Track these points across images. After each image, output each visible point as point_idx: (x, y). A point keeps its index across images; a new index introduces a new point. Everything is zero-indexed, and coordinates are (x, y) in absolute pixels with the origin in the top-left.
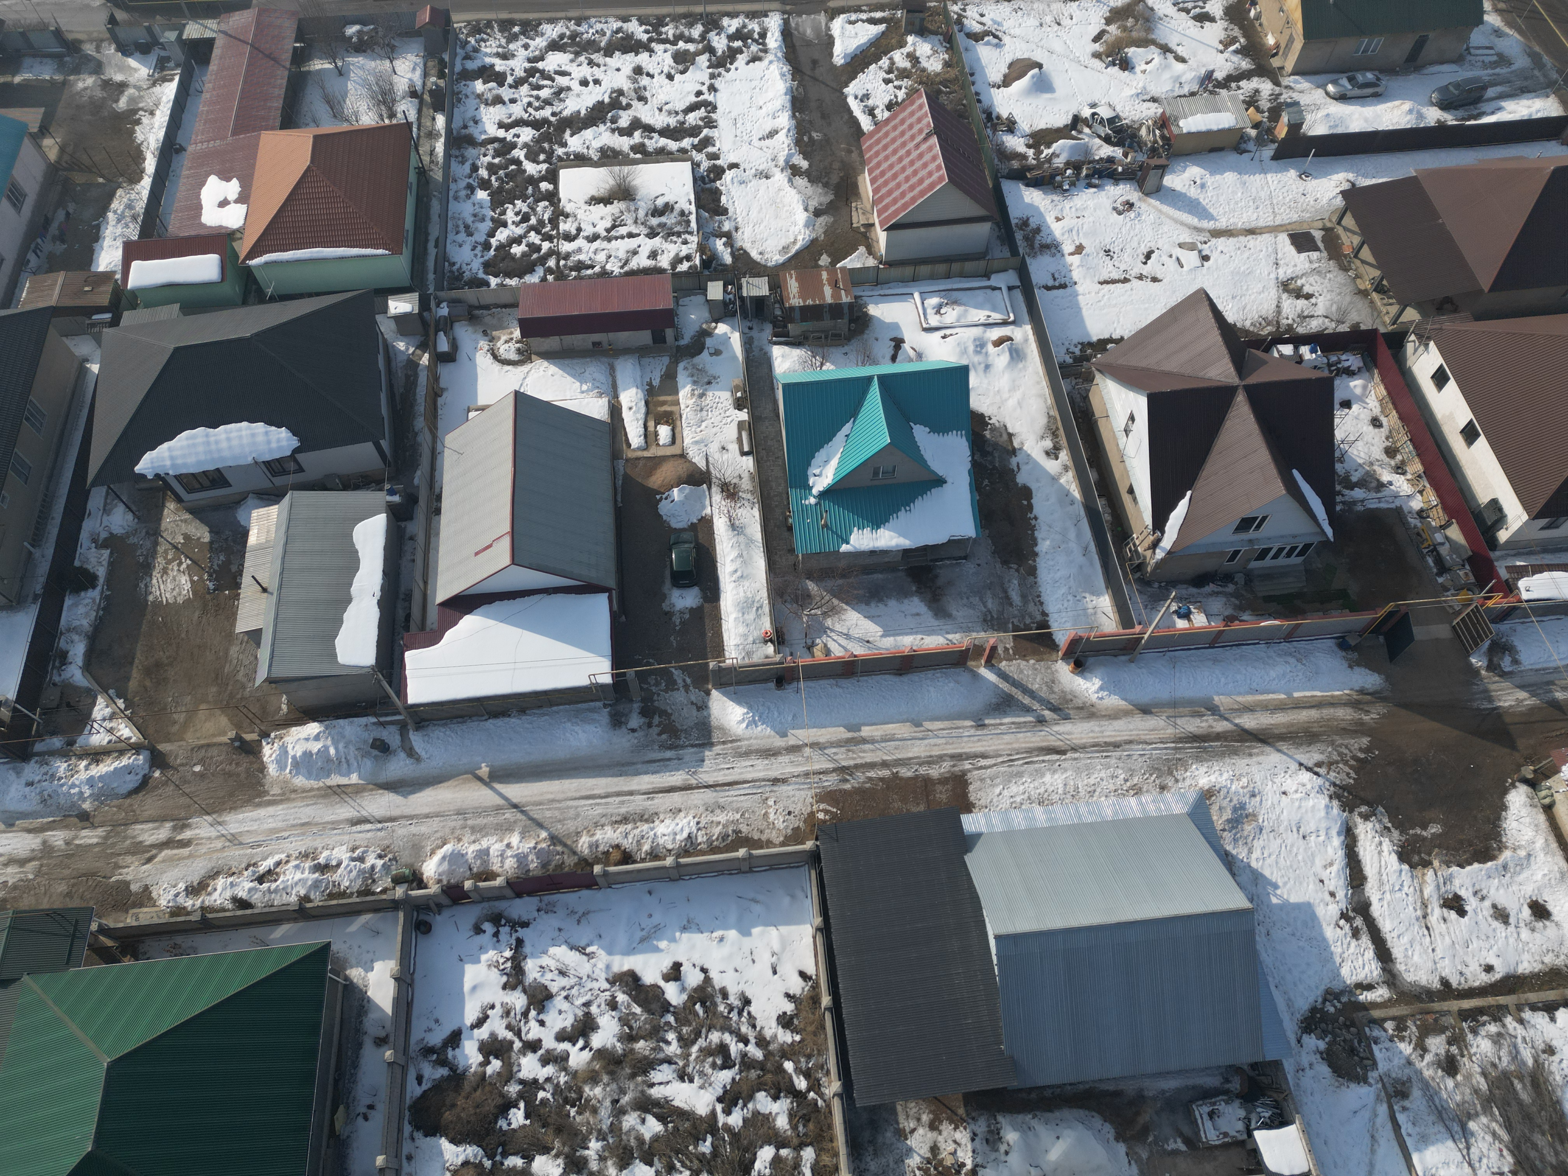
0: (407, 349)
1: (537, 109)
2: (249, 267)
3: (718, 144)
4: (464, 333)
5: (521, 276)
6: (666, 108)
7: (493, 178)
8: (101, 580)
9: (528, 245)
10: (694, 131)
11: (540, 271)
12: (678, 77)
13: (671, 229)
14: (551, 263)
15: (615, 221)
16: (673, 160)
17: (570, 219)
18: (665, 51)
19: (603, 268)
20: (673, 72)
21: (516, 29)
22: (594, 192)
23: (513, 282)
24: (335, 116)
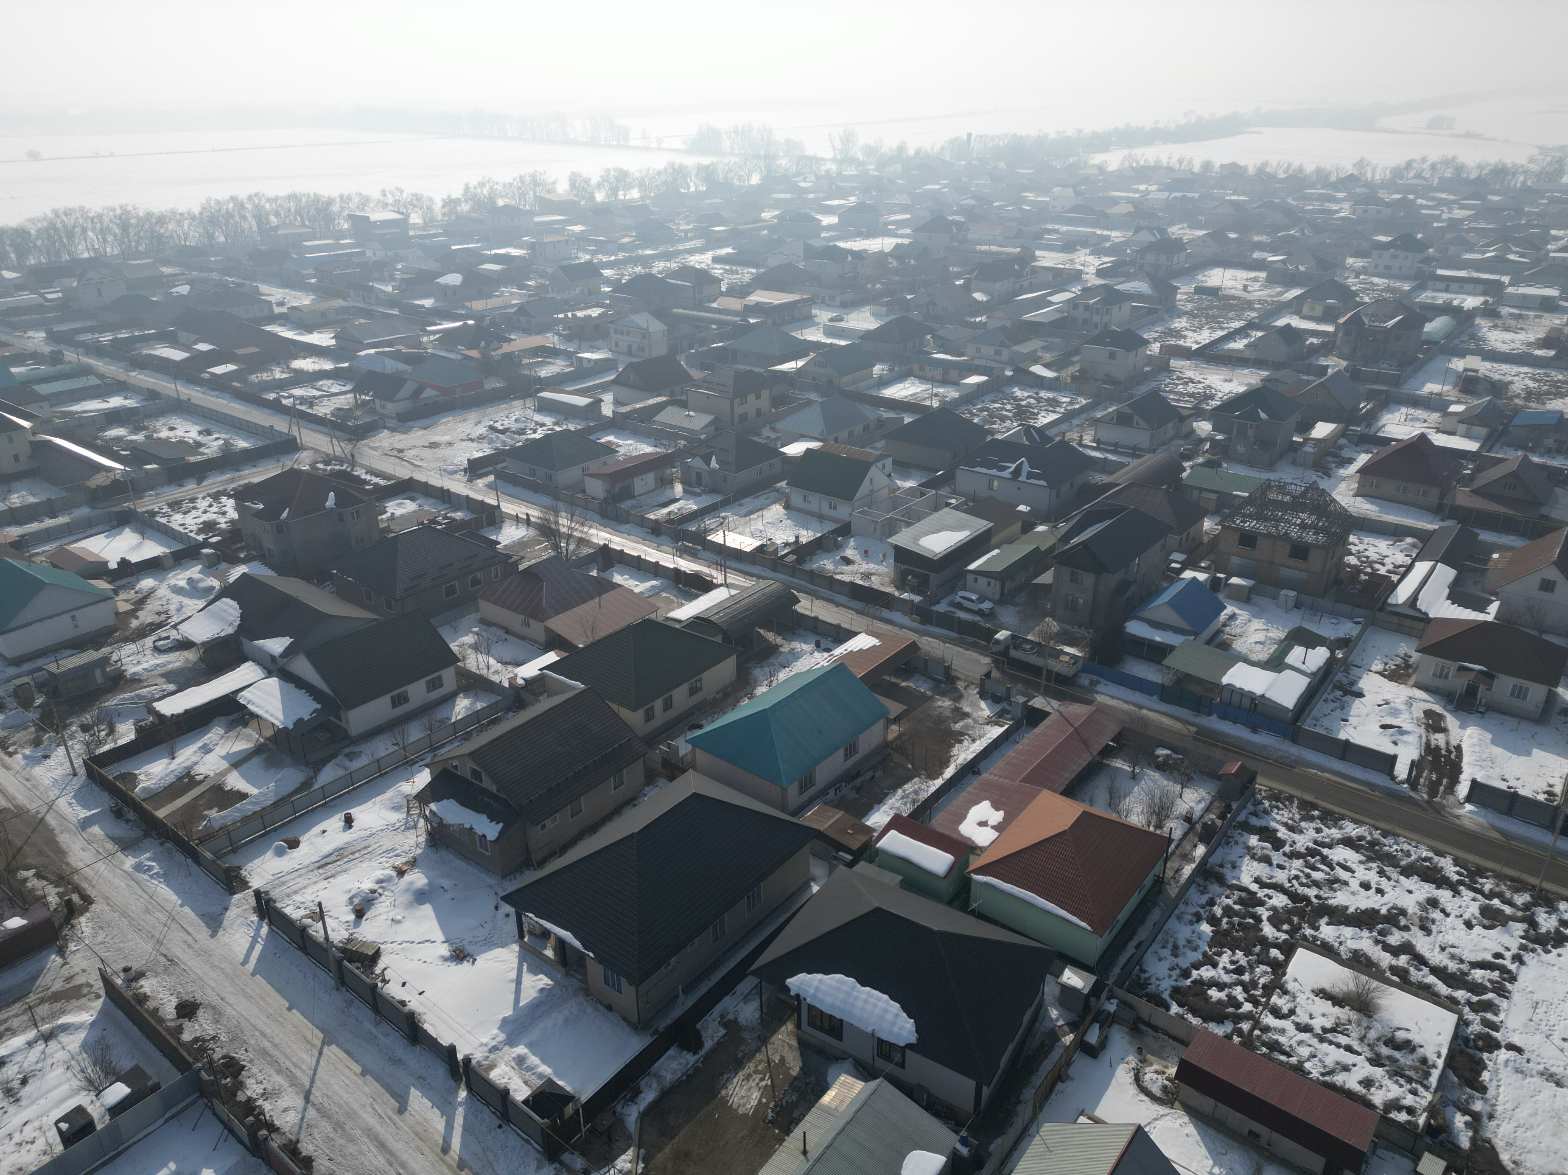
0: (1057, 1020)
1: (1302, 885)
2: (970, 879)
3: (1502, 1016)
4: (1119, 1038)
5: (1205, 1020)
6: (1452, 950)
7: (1225, 920)
8: (703, 1052)
9: (1229, 996)
10: (1476, 988)
11: (1228, 1027)
12: (1478, 929)
13: (1403, 1069)
14: (1245, 1026)
15: (1337, 1025)
16: (1435, 1003)
17: (1287, 997)
18: (1474, 900)
19: (1301, 1063)
20: (1474, 922)
21: (1316, 813)
22: (1327, 986)
23: (1195, 1021)
24: (1110, 805)
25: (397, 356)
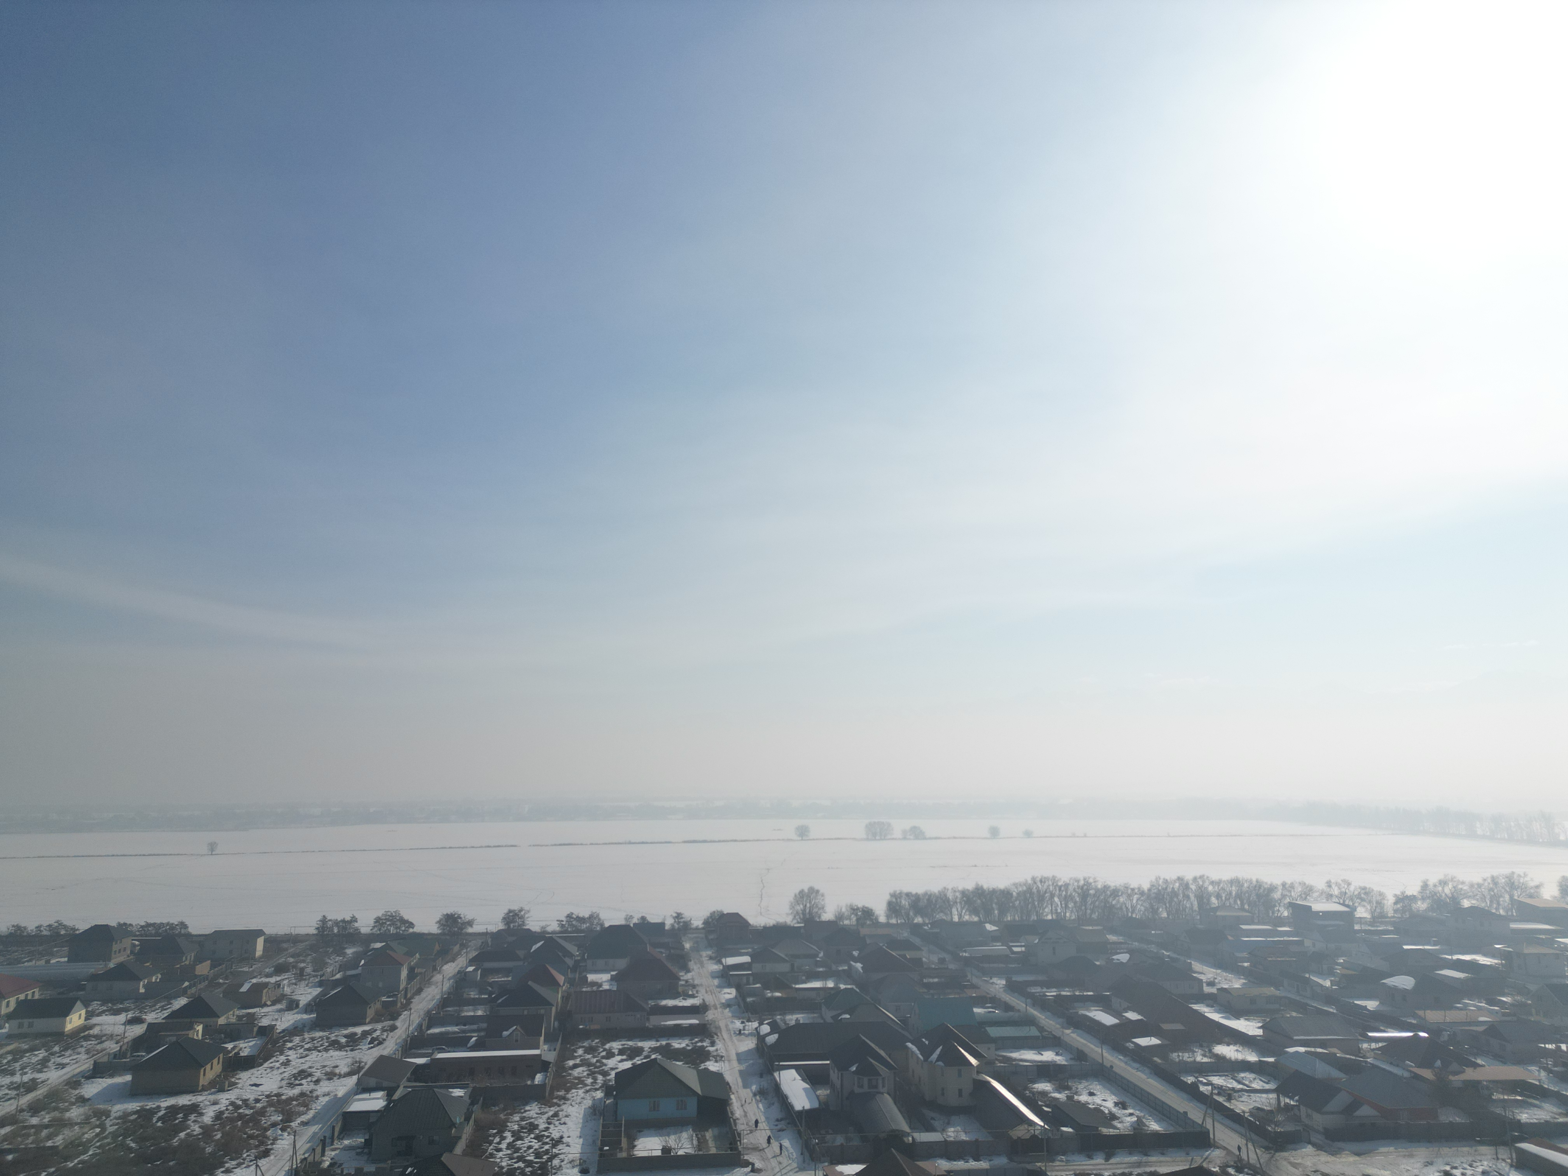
25: (1329, 1059)
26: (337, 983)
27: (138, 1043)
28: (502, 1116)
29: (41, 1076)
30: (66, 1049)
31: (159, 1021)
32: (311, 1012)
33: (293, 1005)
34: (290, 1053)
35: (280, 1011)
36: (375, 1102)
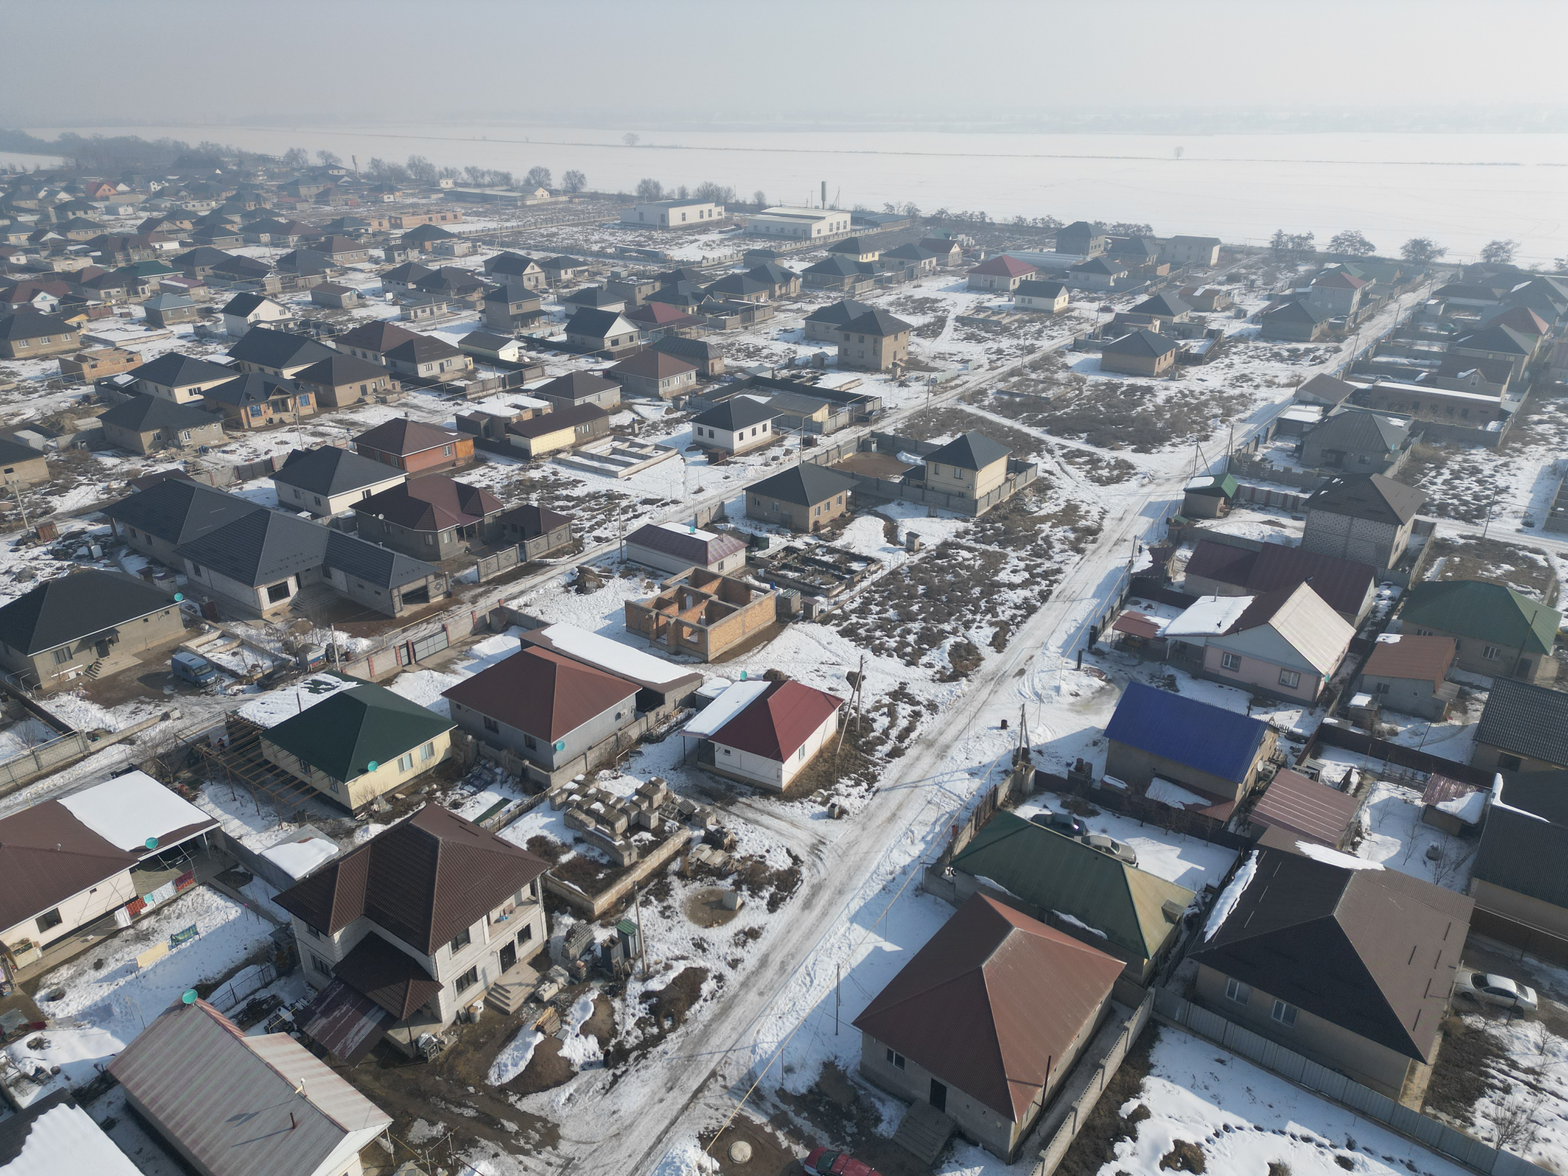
26: (1285, 299)
27: (1108, 329)
28: (1443, 453)
29: (1038, 343)
30: (1054, 325)
31: (1125, 312)
32: (1257, 323)
33: (1240, 314)
34: (1235, 357)
35: (1228, 318)
36: (1311, 415)
